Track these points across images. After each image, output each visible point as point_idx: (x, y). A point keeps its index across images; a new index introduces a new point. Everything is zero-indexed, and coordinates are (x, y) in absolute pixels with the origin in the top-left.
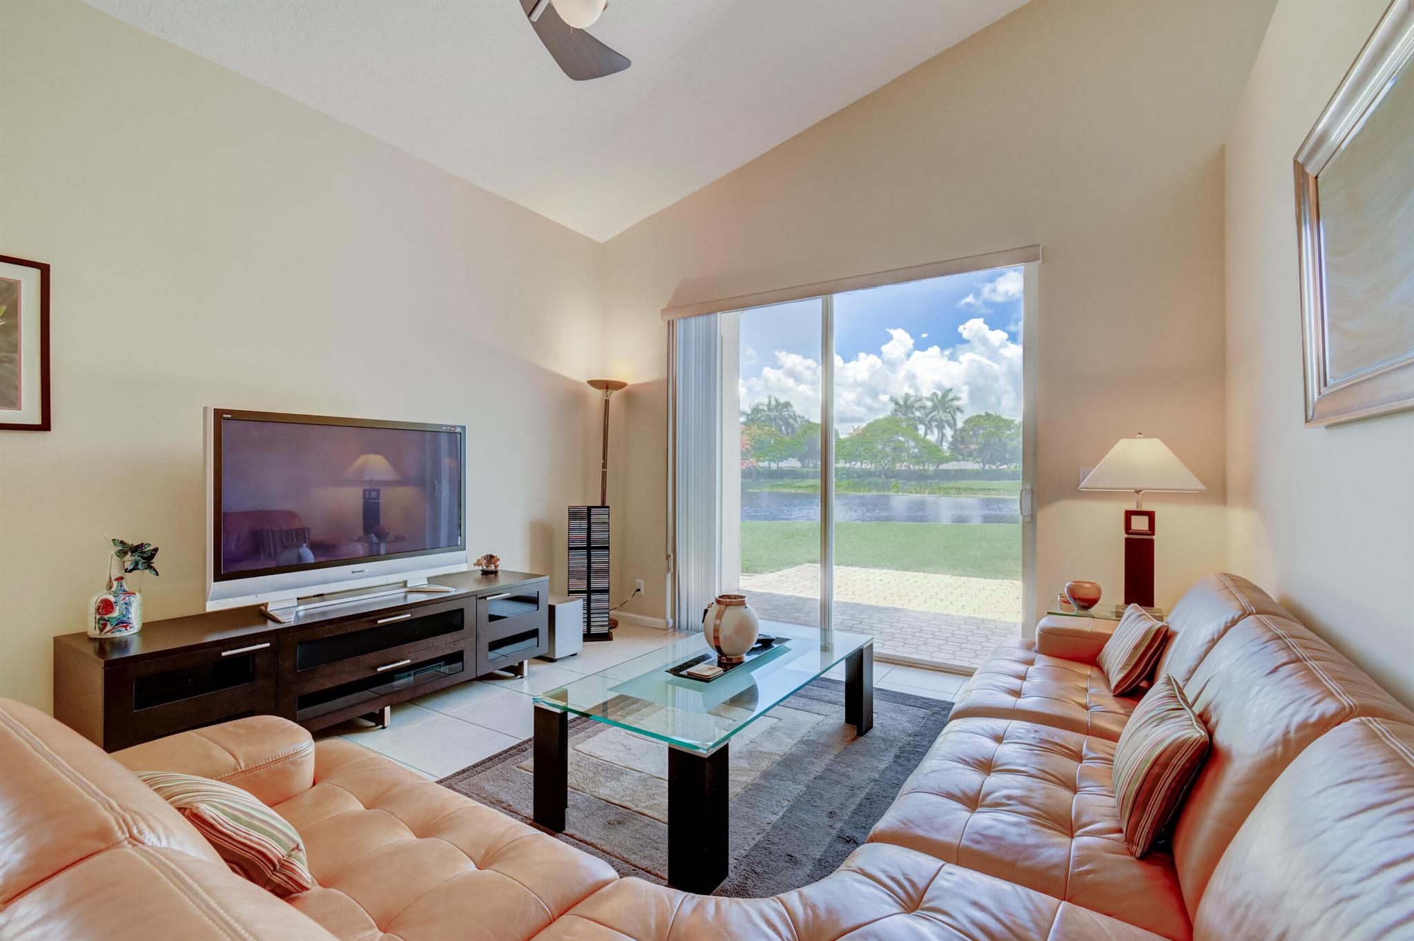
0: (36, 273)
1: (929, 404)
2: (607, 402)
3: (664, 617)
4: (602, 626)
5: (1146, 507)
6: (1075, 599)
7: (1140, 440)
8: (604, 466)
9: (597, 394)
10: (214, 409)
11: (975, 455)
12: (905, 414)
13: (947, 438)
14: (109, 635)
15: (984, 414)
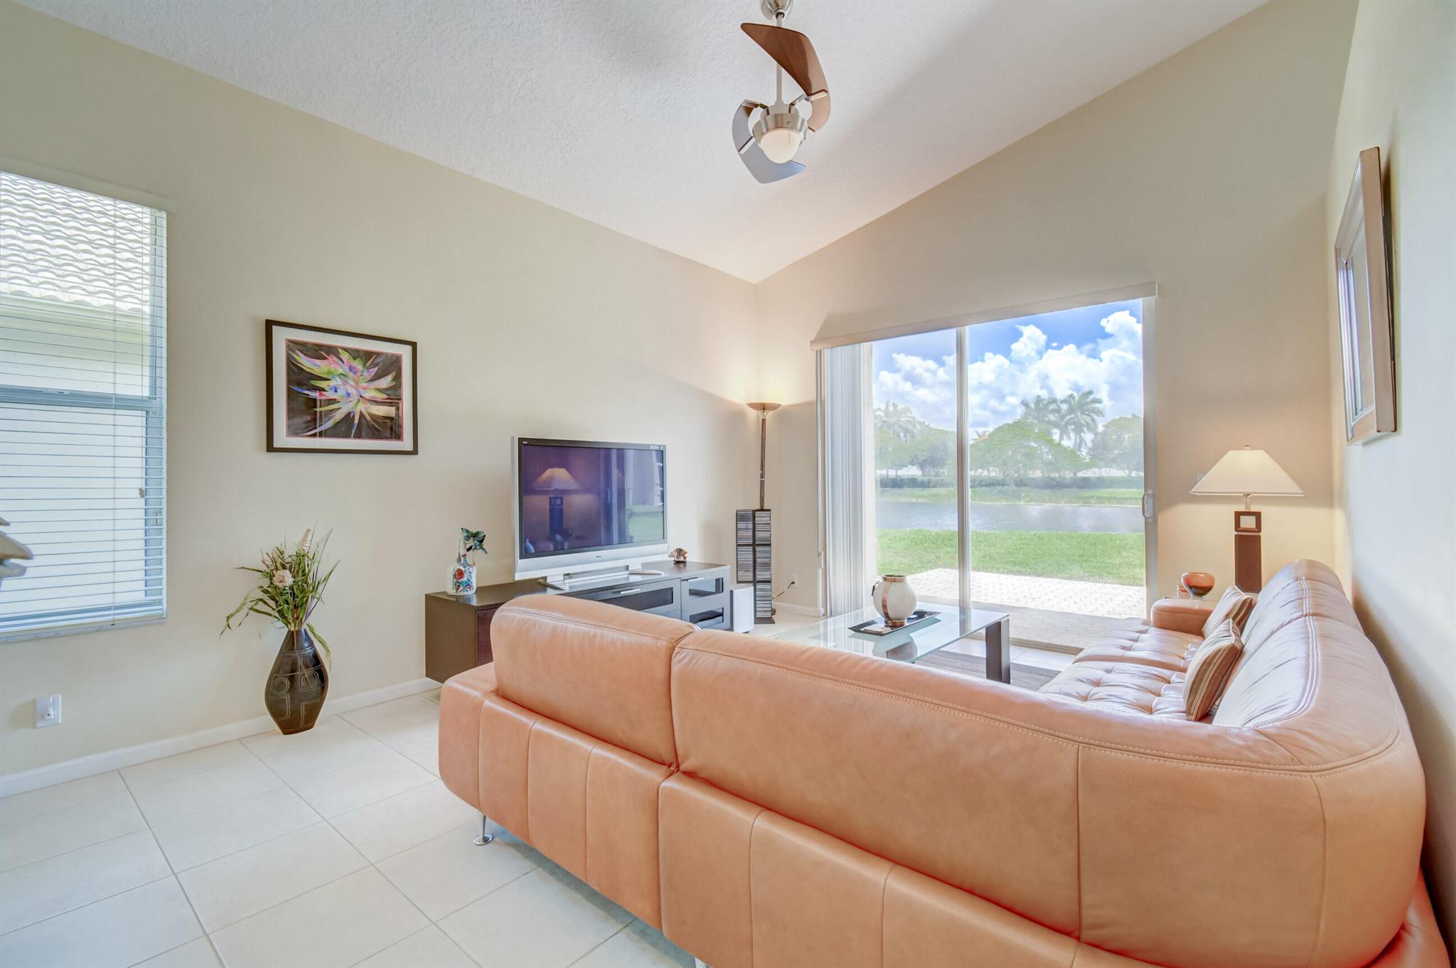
0: (409, 348)
1: (1064, 407)
2: (764, 421)
3: (816, 605)
4: (766, 611)
5: (1253, 509)
6: (1191, 587)
7: (1246, 451)
8: (762, 476)
9: (753, 414)
10: (519, 438)
11: (1118, 461)
12: (1037, 418)
13: (1086, 443)
14: (462, 593)
15: (1130, 416)
